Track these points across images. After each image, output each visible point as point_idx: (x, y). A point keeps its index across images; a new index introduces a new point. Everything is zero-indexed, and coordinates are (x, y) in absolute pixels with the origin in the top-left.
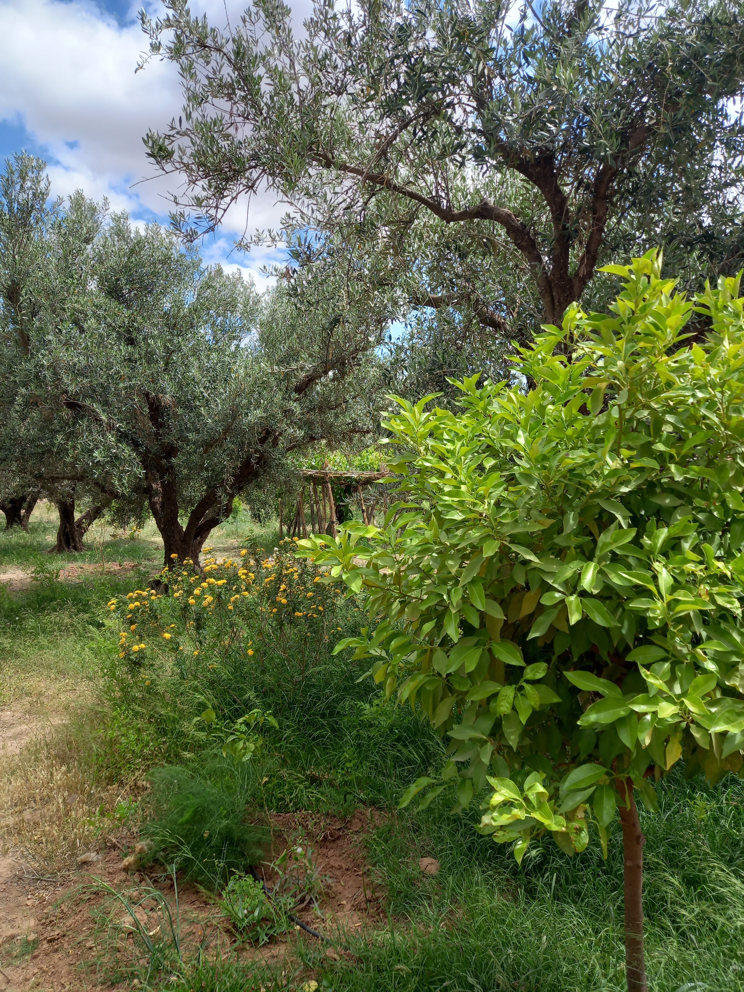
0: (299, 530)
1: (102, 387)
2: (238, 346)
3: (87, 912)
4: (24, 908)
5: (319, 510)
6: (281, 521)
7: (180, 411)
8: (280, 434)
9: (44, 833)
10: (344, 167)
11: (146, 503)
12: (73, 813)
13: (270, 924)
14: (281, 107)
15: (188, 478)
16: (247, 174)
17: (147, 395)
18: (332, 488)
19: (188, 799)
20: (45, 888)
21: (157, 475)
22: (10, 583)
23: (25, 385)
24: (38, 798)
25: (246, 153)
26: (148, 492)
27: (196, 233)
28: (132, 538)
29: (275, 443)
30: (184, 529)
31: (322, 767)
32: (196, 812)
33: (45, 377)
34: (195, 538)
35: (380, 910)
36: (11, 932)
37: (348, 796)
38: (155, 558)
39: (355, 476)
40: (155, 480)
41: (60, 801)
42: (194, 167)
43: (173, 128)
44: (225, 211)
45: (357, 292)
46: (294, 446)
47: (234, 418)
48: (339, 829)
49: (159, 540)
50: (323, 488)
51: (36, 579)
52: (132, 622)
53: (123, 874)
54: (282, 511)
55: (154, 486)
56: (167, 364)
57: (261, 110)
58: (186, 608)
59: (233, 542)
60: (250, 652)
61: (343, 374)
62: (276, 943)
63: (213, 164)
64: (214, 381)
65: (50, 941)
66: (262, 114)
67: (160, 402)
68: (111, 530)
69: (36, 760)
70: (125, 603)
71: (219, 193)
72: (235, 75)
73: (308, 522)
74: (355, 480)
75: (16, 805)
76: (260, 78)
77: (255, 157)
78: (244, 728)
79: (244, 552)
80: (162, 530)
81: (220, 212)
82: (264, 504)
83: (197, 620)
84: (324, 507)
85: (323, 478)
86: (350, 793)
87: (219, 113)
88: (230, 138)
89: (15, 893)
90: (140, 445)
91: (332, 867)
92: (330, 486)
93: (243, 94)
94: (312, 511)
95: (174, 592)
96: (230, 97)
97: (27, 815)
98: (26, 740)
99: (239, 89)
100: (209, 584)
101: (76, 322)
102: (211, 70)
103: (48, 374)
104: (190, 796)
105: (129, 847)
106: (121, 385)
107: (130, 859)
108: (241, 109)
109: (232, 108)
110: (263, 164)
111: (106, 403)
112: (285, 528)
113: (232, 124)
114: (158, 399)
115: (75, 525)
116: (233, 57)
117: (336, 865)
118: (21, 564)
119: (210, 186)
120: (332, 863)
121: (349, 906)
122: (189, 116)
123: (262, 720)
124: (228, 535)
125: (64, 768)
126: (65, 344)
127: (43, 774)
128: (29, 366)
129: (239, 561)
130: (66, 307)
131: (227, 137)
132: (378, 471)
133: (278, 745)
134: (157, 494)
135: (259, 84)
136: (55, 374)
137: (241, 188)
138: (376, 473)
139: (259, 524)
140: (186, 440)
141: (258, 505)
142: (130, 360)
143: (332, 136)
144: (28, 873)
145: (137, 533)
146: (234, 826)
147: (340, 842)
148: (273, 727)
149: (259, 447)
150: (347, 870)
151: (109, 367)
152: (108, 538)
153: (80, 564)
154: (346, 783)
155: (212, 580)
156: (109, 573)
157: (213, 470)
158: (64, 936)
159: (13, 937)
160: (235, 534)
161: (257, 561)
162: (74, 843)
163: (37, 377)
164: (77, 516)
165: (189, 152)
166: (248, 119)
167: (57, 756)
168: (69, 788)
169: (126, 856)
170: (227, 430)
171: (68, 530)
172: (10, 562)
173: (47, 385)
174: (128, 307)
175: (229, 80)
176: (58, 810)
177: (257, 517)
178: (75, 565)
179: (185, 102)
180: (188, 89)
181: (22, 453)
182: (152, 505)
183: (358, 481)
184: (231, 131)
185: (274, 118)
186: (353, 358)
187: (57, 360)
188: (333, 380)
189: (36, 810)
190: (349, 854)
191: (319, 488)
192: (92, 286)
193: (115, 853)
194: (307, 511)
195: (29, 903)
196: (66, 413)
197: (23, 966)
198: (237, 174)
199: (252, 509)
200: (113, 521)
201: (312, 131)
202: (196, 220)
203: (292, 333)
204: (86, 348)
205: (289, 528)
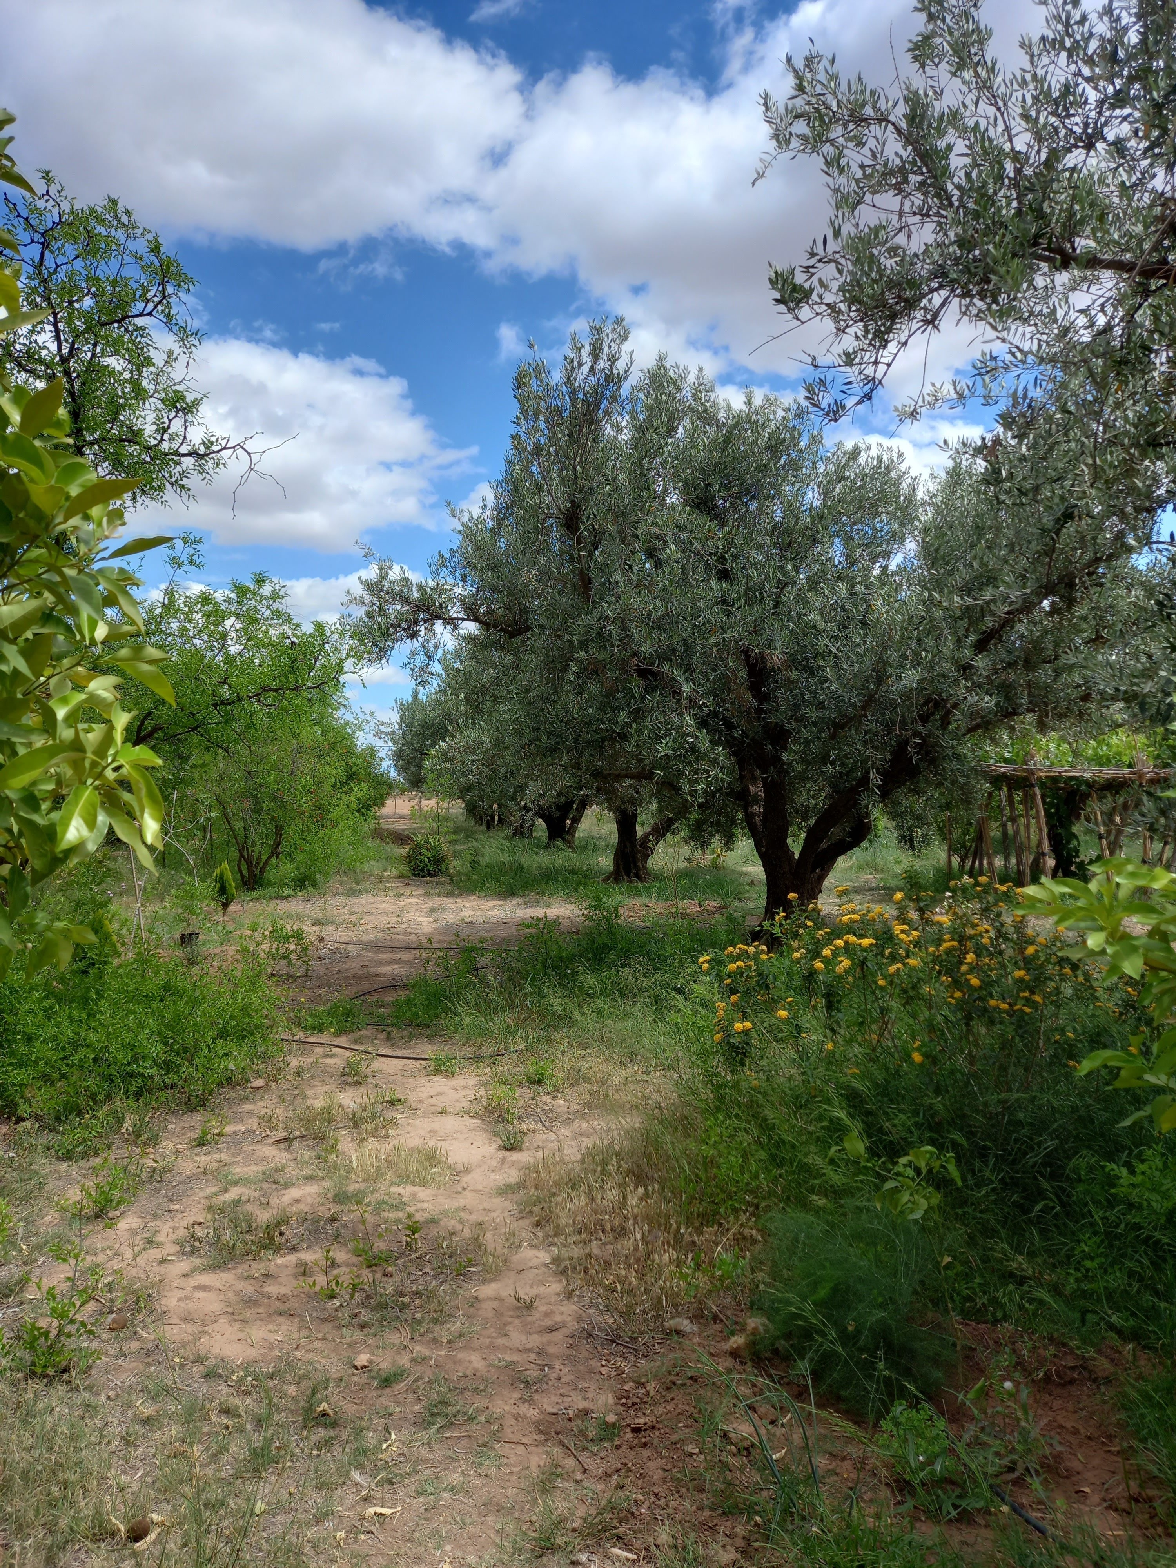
0: (981, 864)
1: (686, 644)
2: (885, 569)
3: (681, 1401)
4: (598, 1376)
5: (1017, 832)
6: (950, 849)
7: (794, 675)
8: (955, 706)
9: (619, 1279)
10: (1093, 262)
11: (740, 815)
12: (656, 1257)
13: (958, 1491)
14: (985, 184)
15: (803, 778)
16: (924, 302)
17: (746, 652)
18: (1043, 796)
19: (824, 1267)
20: (623, 1356)
21: (758, 772)
22: (557, 921)
23: (583, 645)
24: (608, 1227)
25: (923, 269)
26: (743, 797)
27: (843, 407)
28: (715, 866)
29: (945, 722)
30: (796, 857)
31: (1039, 1260)
32: (835, 1290)
33: (610, 634)
34: (813, 871)
35: (1156, 1520)
36: (582, 1405)
37: (1089, 1316)
38: (749, 899)
39: (1087, 775)
40: (754, 779)
41: (639, 1236)
42: (843, 307)
43: (813, 255)
44: (889, 365)
45: (1111, 465)
46: (978, 726)
47: (879, 683)
48: (1073, 1368)
49: (757, 870)
50: (1025, 795)
51: (590, 918)
52: (733, 992)
53: (730, 1359)
54: (950, 833)
55: (752, 789)
56: (776, 605)
57: (949, 198)
58: (810, 976)
59: (868, 878)
60: (917, 1057)
61: (1070, 602)
62: (969, 1524)
63: (872, 297)
64: (845, 627)
65: (636, 1430)
66: (951, 205)
67: (765, 663)
68: (686, 850)
69: (603, 1172)
70: (721, 963)
71: (881, 339)
72: (907, 152)
73: (997, 853)
74: (1087, 783)
75: (580, 1233)
76: (949, 148)
77: (940, 273)
78: (910, 1172)
79: (899, 895)
80: (762, 856)
81: (882, 368)
82: (919, 820)
83: (828, 996)
84: (1028, 827)
85: (1026, 779)
86: (1093, 1312)
87: (883, 216)
88: (900, 251)
89: (585, 1354)
90: (735, 727)
91: (1061, 1426)
92: (1038, 792)
93: (919, 178)
94: (1005, 834)
95: (791, 949)
96: (899, 189)
97: (595, 1248)
98: (587, 1143)
99: (914, 173)
100: (846, 942)
101: (650, 554)
102: (869, 154)
103: (614, 629)
104: (827, 1264)
105: (736, 1323)
106: (712, 640)
107: (738, 1341)
108: (918, 202)
109: (902, 204)
110: (953, 281)
111: (688, 669)
112: (956, 861)
113: (901, 230)
114: (763, 658)
115: (638, 843)
116: (904, 125)
117: (1069, 1425)
118: (569, 896)
119: (867, 332)
120: (1061, 1421)
121: (1096, 1499)
122: (837, 233)
123: (937, 1165)
124: (860, 868)
125: (641, 1190)
126: (637, 586)
127: (613, 1194)
128: (590, 620)
129: (890, 911)
130: (639, 532)
131: (893, 251)
132: (1130, 766)
133: (959, 1211)
134: (756, 801)
135: (947, 158)
136: (625, 629)
137: (915, 325)
138: (1126, 770)
139: (911, 852)
140: (802, 720)
141: (909, 822)
142: (724, 602)
143: (1071, 214)
144: (600, 1329)
145: (722, 858)
146: (893, 1324)
147: (1074, 1390)
148: (952, 1181)
149: (921, 729)
150: (1089, 1438)
151: (696, 613)
152: (683, 865)
153: (645, 900)
154: (1084, 1295)
155: (852, 938)
156: (684, 915)
157: (842, 765)
158: (653, 1427)
159: (586, 1412)
160: (872, 866)
161: (921, 911)
162: (660, 1301)
163: (600, 634)
164: (640, 831)
165: (835, 286)
166: (928, 216)
167: (630, 1172)
168: (649, 1219)
169: (733, 1333)
170: (869, 701)
171: (628, 850)
172: (555, 892)
173: (612, 645)
174: (723, 524)
175: (898, 161)
176: (636, 1249)
177: (907, 840)
178: (638, 901)
179: (831, 212)
180: (837, 191)
181: (576, 740)
182: (749, 819)
183: (1090, 785)
184: (901, 239)
185: (971, 205)
186: (1089, 574)
187: (626, 609)
188: (1051, 613)
189: (605, 1244)
190: (1093, 1413)
191: (1018, 796)
192: (673, 499)
193: (718, 1327)
194: (994, 831)
195: (604, 1370)
196: (637, 685)
197: (602, 1455)
198: (911, 304)
199: (899, 827)
200: (691, 838)
201: (1040, 215)
202: (845, 388)
203: (979, 541)
204: (664, 589)
205: (963, 861)
